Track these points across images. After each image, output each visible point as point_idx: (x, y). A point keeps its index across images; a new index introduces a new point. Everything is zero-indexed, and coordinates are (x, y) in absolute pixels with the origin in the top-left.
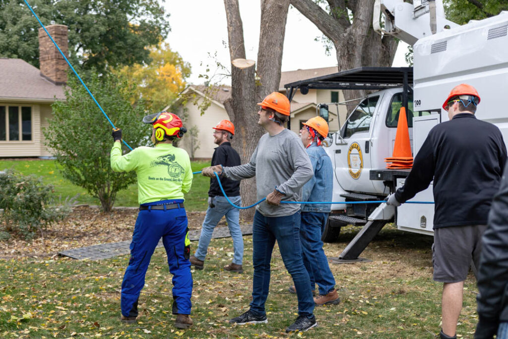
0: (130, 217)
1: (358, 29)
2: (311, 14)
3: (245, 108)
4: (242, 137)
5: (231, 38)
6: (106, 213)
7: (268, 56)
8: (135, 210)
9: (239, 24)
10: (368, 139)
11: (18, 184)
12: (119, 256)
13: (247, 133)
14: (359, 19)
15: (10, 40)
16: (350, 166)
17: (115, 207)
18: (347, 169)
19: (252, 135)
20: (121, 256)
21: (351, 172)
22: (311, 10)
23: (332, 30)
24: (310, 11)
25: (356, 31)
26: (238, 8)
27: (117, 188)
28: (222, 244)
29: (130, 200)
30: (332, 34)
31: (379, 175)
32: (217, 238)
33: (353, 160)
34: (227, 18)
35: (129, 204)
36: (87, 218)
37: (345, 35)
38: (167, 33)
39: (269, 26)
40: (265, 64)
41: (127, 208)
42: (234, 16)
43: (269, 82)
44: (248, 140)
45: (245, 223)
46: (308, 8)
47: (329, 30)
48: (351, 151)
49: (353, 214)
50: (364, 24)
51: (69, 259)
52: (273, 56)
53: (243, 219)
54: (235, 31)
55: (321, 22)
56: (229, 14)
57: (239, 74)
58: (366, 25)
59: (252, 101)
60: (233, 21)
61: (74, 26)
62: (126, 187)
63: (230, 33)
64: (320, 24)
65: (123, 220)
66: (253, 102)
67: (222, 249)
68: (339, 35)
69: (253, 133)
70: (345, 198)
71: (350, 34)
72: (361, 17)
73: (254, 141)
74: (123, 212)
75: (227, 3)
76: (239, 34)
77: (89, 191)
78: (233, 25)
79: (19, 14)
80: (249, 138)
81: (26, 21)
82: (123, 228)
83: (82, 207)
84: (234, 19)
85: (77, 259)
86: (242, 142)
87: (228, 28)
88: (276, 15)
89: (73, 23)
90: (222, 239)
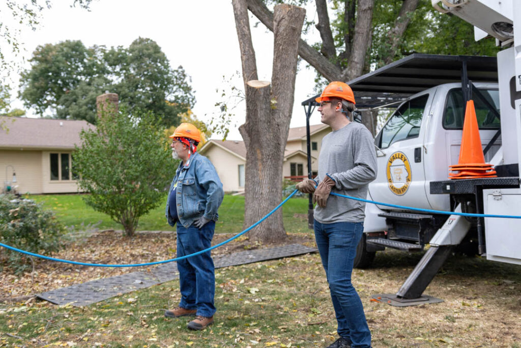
0: (149, 241)
1: (353, 71)
2: (311, 58)
3: (260, 129)
4: (258, 159)
5: (244, 67)
6: (128, 238)
7: (282, 78)
8: (157, 233)
9: (251, 53)
10: (418, 146)
11: (12, 211)
12: (115, 297)
13: (262, 155)
14: (354, 62)
15: (80, 110)
16: (390, 181)
17: (138, 231)
18: (386, 185)
19: (268, 157)
20: (118, 297)
21: (392, 187)
22: (312, 55)
23: (330, 72)
25: (351, 72)
26: (251, 37)
27: (140, 213)
28: (242, 274)
29: (155, 225)
30: (330, 76)
31: (448, 187)
32: (236, 266)
33: (395, 173)
34: (240, 48)
35: (153, 228)
36: (108, 243)
37: (342, 76)
38: (194, 104)
39: (282, 49)
40: (279, 87)
41: (150, 232)
42: (247, 45)
43: (284, 105)
44: (263, 162)
45: (264, 246)
46: (309, 53)
47: (328, 72)
48: (391, 162)
49: (396, 237)
50: (358, 66)
51: (48, 304)
52: (287, 79)
53: (260, 242)
54: (248, 59)
56: (242, 44)
57: (255, 94)
58: (361, 67)
60: (246, 50)
61: (127, 99)
62: (147, 212)
63: (244, 62)
64: (320, 67)
65: (141, 245)
66: (269, 124)
67: (242, 281)
68: (336, 76)
69: (269, 156)
70: (385, 218)
71: (346, 75)
72: (356, 60)
73: (270, 164)
74: (144, 236)
75: (240, 33)
76: (252, 62)
77: (112, 217)
78: (246, 53)
79: (87, 91)
80: (264, 160)
81: (92, 96)
82: (138, 254)
83: (107, 233)
84: (247, 48)
85: (57, 304)
86: (258, 165)
87: (242, 57)
88: (289, 38)
89: (127, 97)
90: (241, 267)
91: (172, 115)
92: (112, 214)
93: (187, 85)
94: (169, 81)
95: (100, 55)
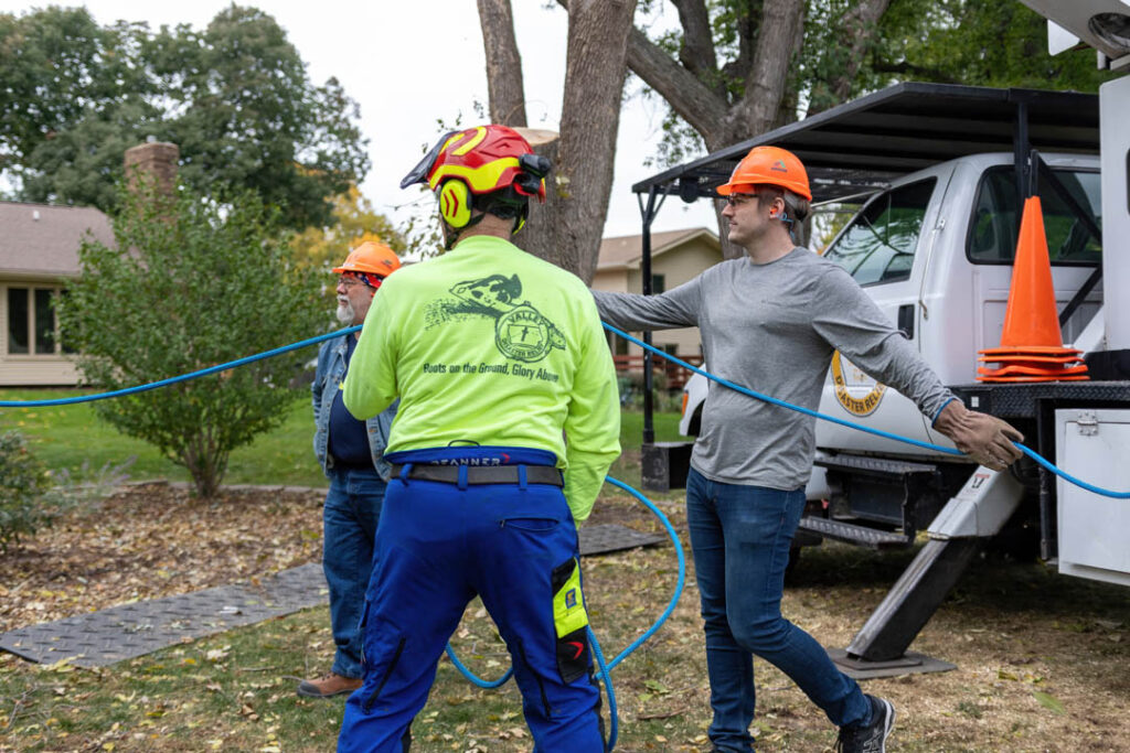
0: (254, 509)
1: (756, 108)
2: (656, 75)
5: (494, 93)
6: (201, 501)
7: (586, 125)
8: (273, 491)
9: (513, 60)
12: (177, 646)
14: (759, 85)
15: (83, 180)
16: (839, 380)
17: (228, 484)
18: (830, 388)
20: (181, 645)
21: (843, 397)
22: (657, 66)
23: (701, 109)
24: (655, 69)
25: (752, 110)
26: (512, 21)
27: (231, 442)
29: (269, 470)
30: (701, 119)
31: (974, 402)
34: (486, 45)
35: (264, 477)
36: (153, 513)
37: (729, 119)
38: (364, 173)
39: (588, 53)
40: (577, 145)
41: (255, 487)
42: (502, 41)
43: (588, 189)
46: (651, 62)
47: (696, 110)
49: (849, 513)
50: (769, 95)
51: (12, 661)
52: (597, 126)
54: (504, 75)
55: (679, 93)
56: (491, 37)
58: (775, 100)
59: (548, 231)
60: (500, 53)
61: (199, 157)
62: (249, 439)
63: (493, 80)
64: (677, 96)
65: (235, 520)
66: (551, 234)
68: (716, 119)
71: (740, 118)
72: (764, 82)
74: (243, 497)
75: (485, 10)
76: (514, 82)
77: (164, 451)
78: (500, 61)
79: (101, 136)
81: (113, 146)
82: (228, 542)
83: (150, 488)
84: (501, 48)
85: (36, 662)
87: (488, 70)
88: (605, 27)
91: (310, 198)
92: (164, 444)
93: (349, 125)
94: (305, 115)
95: (132, 46)
